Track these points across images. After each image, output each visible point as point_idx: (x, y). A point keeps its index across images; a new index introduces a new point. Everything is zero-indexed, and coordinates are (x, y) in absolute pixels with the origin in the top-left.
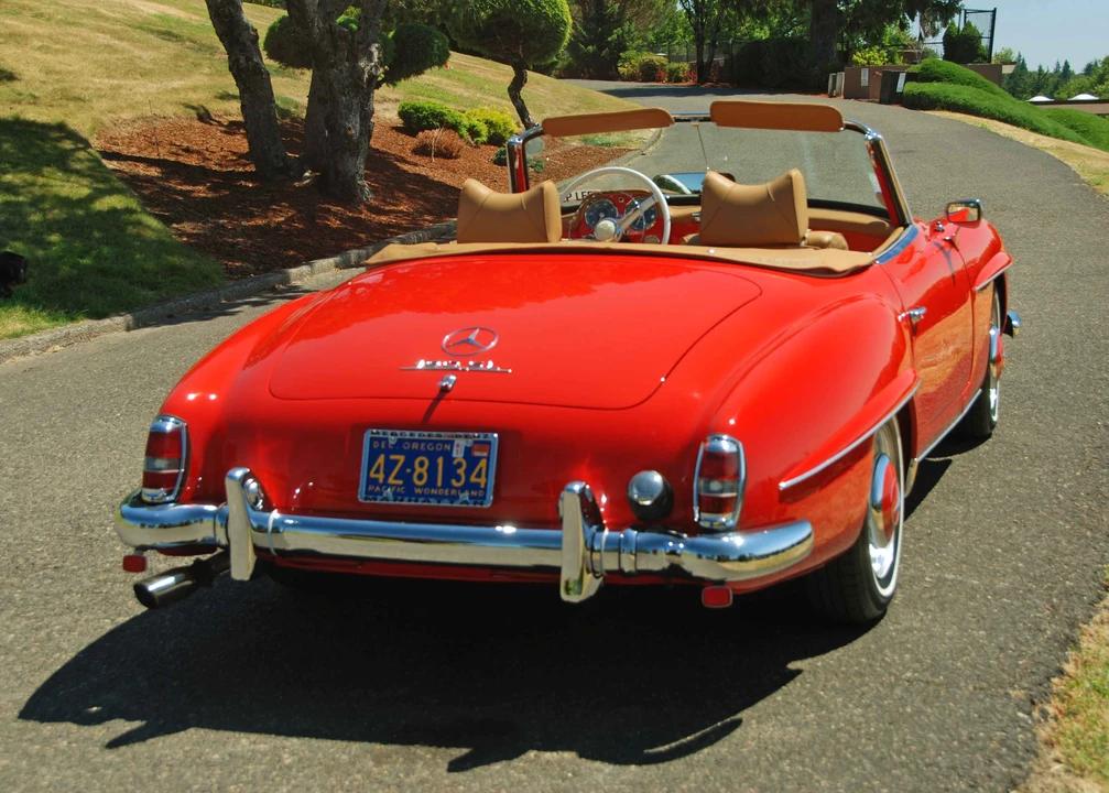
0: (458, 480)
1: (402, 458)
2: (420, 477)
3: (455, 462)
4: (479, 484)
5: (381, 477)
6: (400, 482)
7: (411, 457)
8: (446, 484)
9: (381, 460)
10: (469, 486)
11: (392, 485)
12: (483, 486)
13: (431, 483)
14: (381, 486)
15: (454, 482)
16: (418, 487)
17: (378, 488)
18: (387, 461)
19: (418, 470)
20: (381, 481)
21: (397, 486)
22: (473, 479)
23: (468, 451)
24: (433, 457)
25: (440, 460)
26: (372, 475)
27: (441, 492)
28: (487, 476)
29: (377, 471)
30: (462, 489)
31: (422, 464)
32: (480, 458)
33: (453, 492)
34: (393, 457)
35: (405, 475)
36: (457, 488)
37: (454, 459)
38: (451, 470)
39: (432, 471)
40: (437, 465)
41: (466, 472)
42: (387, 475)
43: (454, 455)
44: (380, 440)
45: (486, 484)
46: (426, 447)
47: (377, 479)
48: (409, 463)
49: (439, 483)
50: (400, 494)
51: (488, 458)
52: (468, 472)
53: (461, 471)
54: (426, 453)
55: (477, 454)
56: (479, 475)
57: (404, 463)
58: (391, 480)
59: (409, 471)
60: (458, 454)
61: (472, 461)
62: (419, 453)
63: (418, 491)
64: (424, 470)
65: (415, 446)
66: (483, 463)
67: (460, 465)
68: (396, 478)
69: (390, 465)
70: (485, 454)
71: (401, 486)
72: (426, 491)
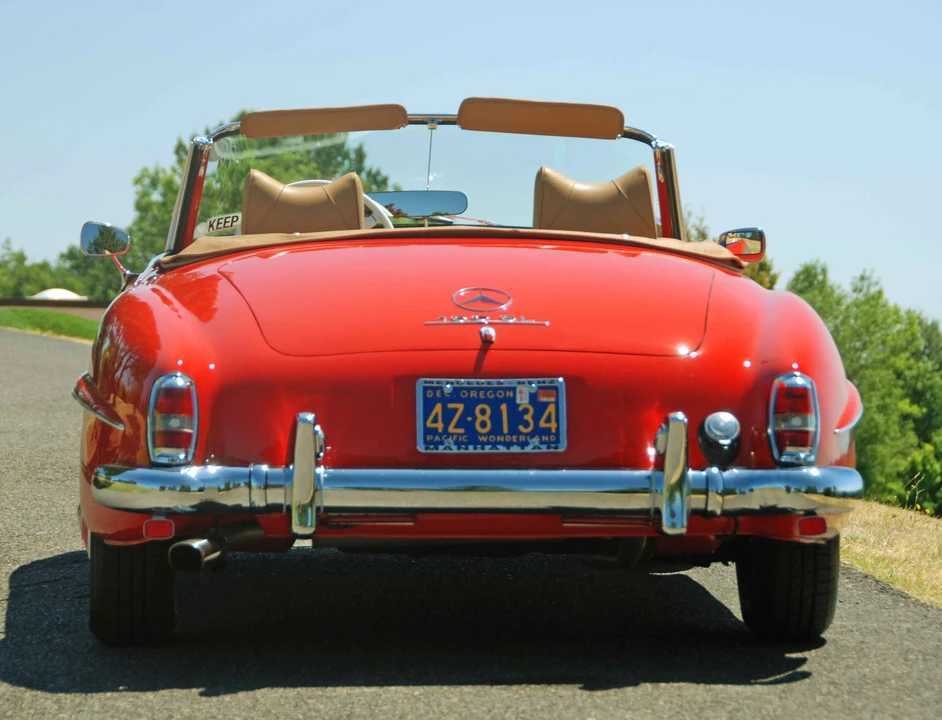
0: (526, 425)
1: (461, 407)
2: (483, 424)
3: (520, 409)
4: (550, 429)
5: (440, 426)
6: (462, 431)
7: (470, 405)
8: (513, 430)
9: (438, 408)
10: (537, 431)
11: (452, 434)
12: (554, 431)
13: (497, 429)
14: (440, 435)
15: (521, 428)
16: (481, 435)
17: (437, 438)
18: (444, 408)
19: (480, 417)
20: (440, 430)
21: (458, 434)
22: (542, 424)
23: (533, 398)
24: (495, 405)
25: (504, 407)
26: (429, 424)
27: (508, 439)
28: (557, 421)
29: (435, 420)
30: (532, 435)
31: (483, 412)
32: (546, 405)
33: (522, 438)
34: (450, 406)
35: (466, 424)
36: (526, 435)
37: (519, 405)
38: (516, 416)
39: (496, 418)
40: (500, 412)
41: (533, 417)
42: (447, 423)
43: (518, 401)
44: (434, 389)
45: (558, 429)
46: (485, 394)
47: (436, 429)
48: (469, 410)
49: (506, 430)
50: (462, 443)
51: (557, 404)
52: (537, 418)
53: (528, 417)
54: (486, 401)
55: (544, 399)
56: (548, 420)
57: (463, 411)
58: (451, 429)
59: (469, 419)
60: (523, 400)
61: (539, 408)
62: (479, 401)
63: (483, 439)
64: (486, 418)
65: (473, 394)
66: (551, 409)
67: (526, 411)
68: (456, 426)
69: (448, 415)
70: (553, 399)
71: (462, 435)
72: (492, 438)
